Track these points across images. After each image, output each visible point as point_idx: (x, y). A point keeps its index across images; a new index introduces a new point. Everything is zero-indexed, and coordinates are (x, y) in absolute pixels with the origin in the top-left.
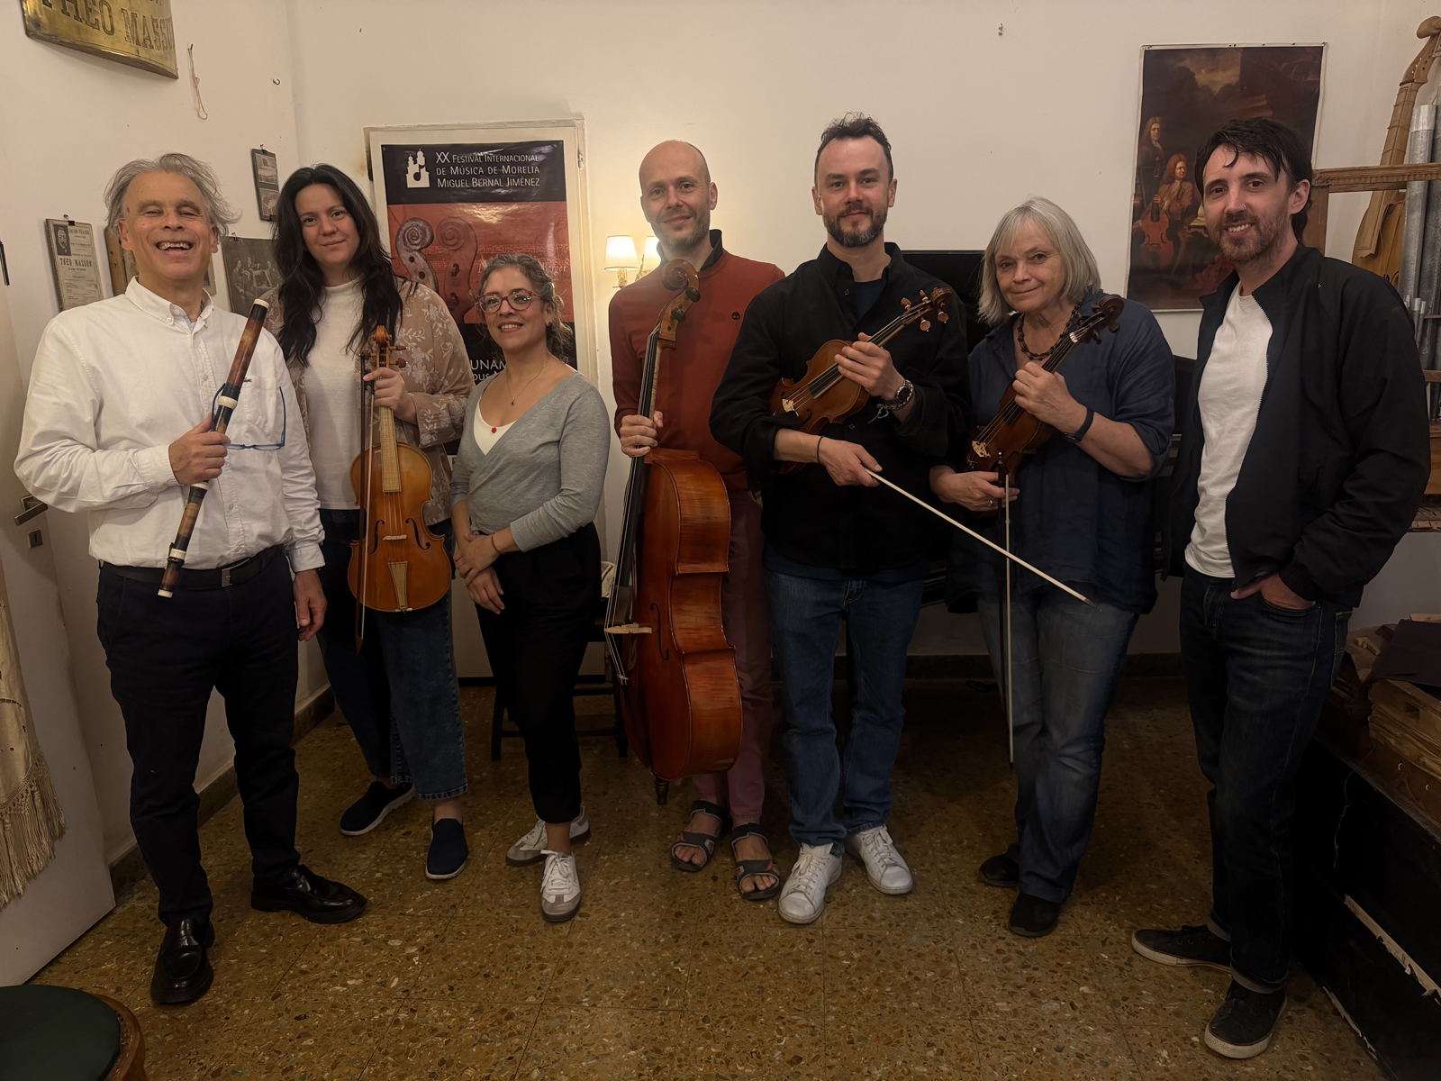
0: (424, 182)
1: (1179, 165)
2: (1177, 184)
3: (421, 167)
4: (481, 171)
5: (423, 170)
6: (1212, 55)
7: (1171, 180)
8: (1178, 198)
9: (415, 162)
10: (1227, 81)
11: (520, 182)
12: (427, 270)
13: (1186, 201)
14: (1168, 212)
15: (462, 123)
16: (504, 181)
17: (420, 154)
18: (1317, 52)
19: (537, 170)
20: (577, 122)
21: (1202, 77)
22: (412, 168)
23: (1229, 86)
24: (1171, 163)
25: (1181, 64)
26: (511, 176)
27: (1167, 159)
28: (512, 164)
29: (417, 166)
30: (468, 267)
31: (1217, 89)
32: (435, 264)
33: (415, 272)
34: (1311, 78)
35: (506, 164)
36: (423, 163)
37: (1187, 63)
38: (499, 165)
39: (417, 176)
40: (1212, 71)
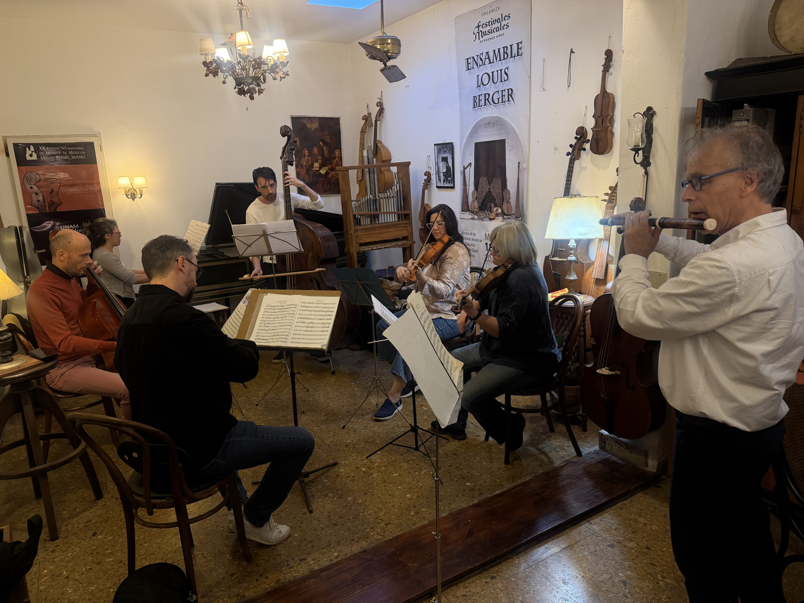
0: (35, 157)
1: (306, 152)
2: (307, 157)
3: (32, 152)
4: (60, 153)
5: (34, 153)
6: (310, 119)
7: (305, 156)
8: (308, 162)
9: (30, 150)
10: (316, 127)
11: (77, 157)
12: (39, 192)
13: (310, 163)
14: (305, 166)
16: (70, 157)
17: (32, 147)
18: (338, 119)
19: (84, 152)
20: (98, 135)
21: (308, 126)
22: (28, 152)
23: (316, 128)
24: (304, 151)
25: (302, 121)
26: (73, 155)
27: (302, 149)
28: (73, 150)
29: (31, 151)
30: (57, 190)
31: (313, 129)
32: (42, 189)
33: (33, 193)
34: (338, 127)
35: (71, 151)
36: (33, 150)
37: (304, 121)
38: (68, 151)
39: (31, 155)
40: (311, 124)
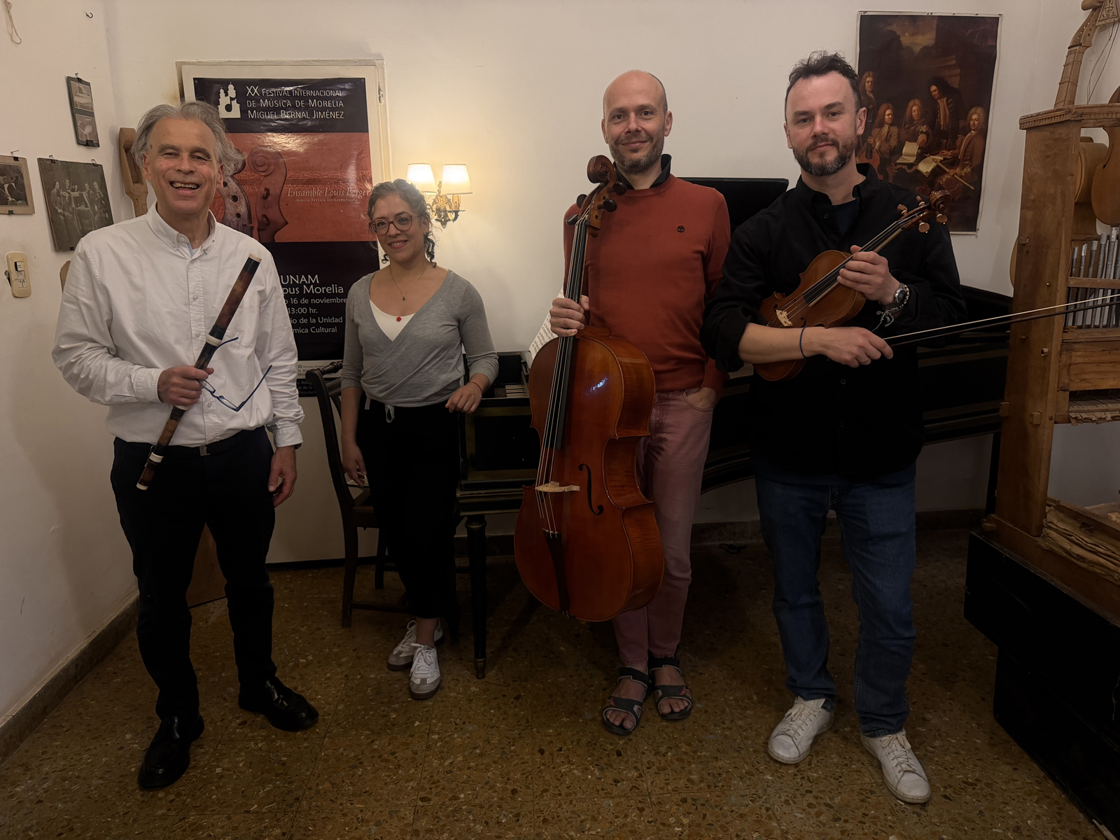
0: (236, 113)
1: (888, 112)
2: (886, 128)
3: (232, 99)
4: (289, 104)
5: (234, 102)
6: (914, 20)
7: (881, 125)
8: (887, 140)
9: (227, 95)
10: (925, 44)
11: (325, 115)
12: (240, 194)
13: (893, 142)
14: (879, 151)
15: (270, 59)
16: (311, 114)
17: (231, 87)
18: (994, 22)
19: (341, 104)
20: (377, 62)
21: (906, 40)
22: (224, 101)
23: (926, 48)
24: (881, 111)
25: (889, 28)
26: (318, 109)
27: (878, 107)
28: (318, 98)
29: (228, 98)
30: (278, 191)
31: (917, 49)
32: (247, 188)
33: (228, 196)
34: (990, 43)
35: (312, 98)
36: (233, 95)
37: (894, 27)
38: (306, 99)
39: (229, 108)
40: (913, 34)
